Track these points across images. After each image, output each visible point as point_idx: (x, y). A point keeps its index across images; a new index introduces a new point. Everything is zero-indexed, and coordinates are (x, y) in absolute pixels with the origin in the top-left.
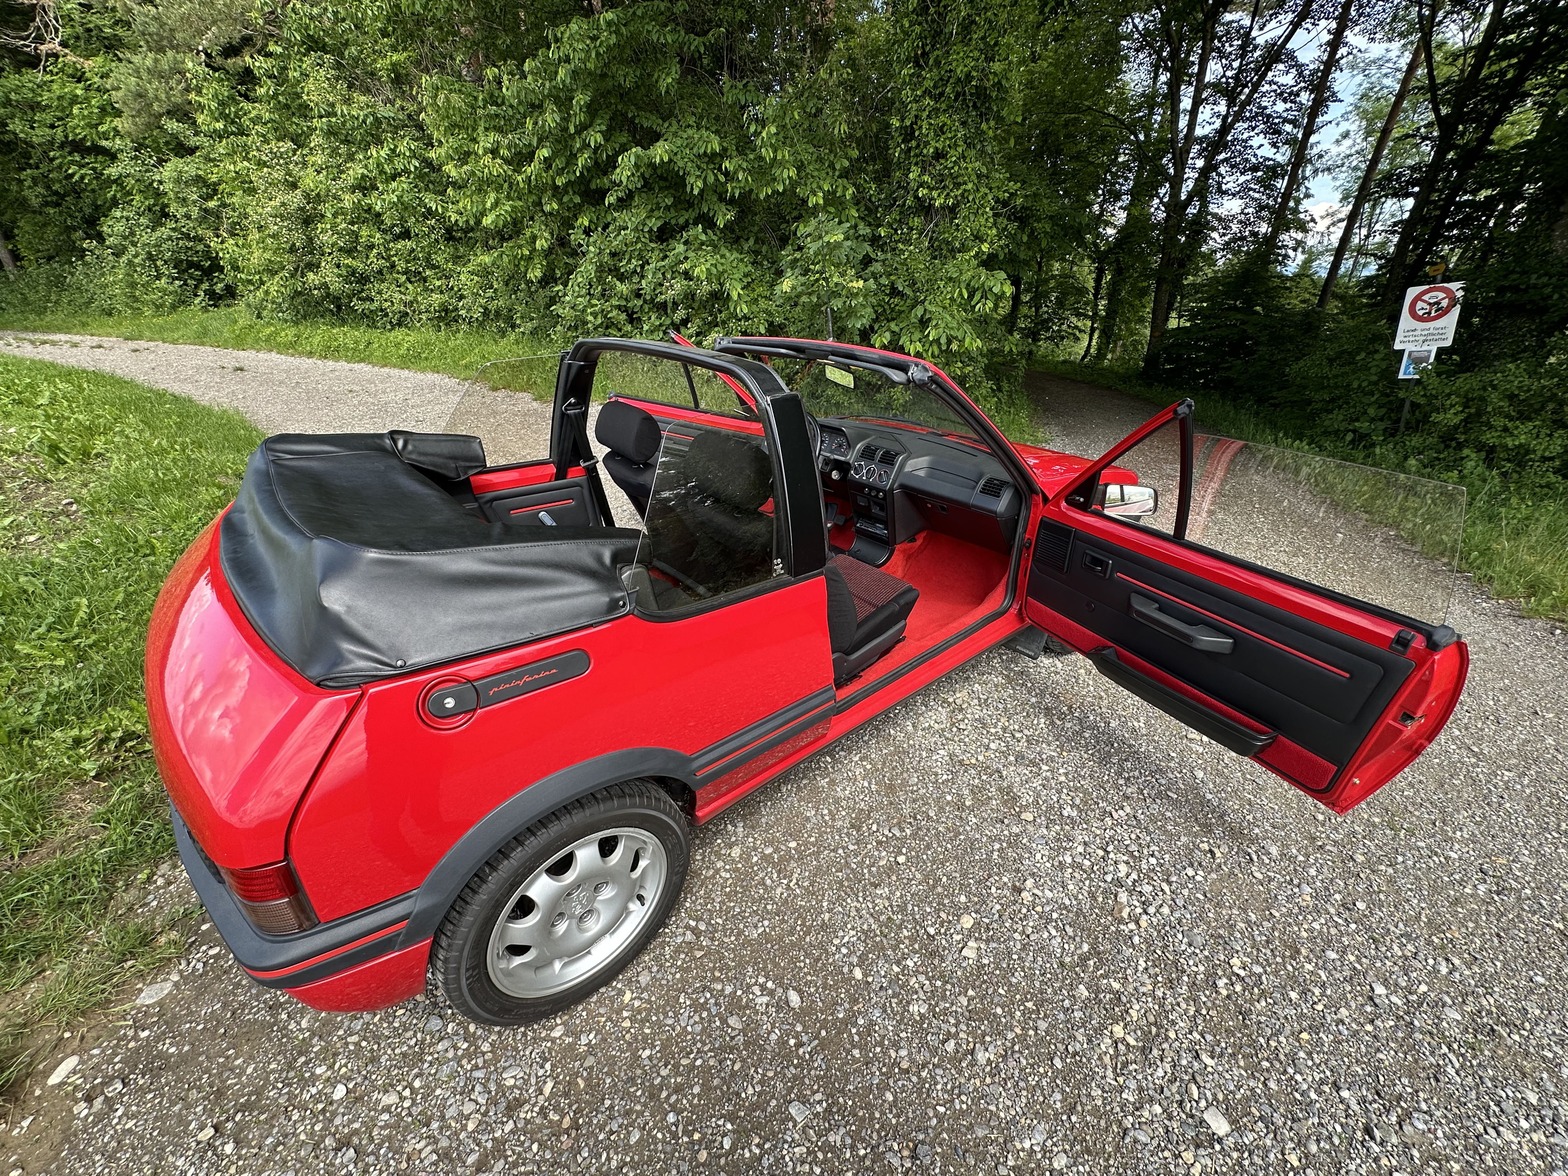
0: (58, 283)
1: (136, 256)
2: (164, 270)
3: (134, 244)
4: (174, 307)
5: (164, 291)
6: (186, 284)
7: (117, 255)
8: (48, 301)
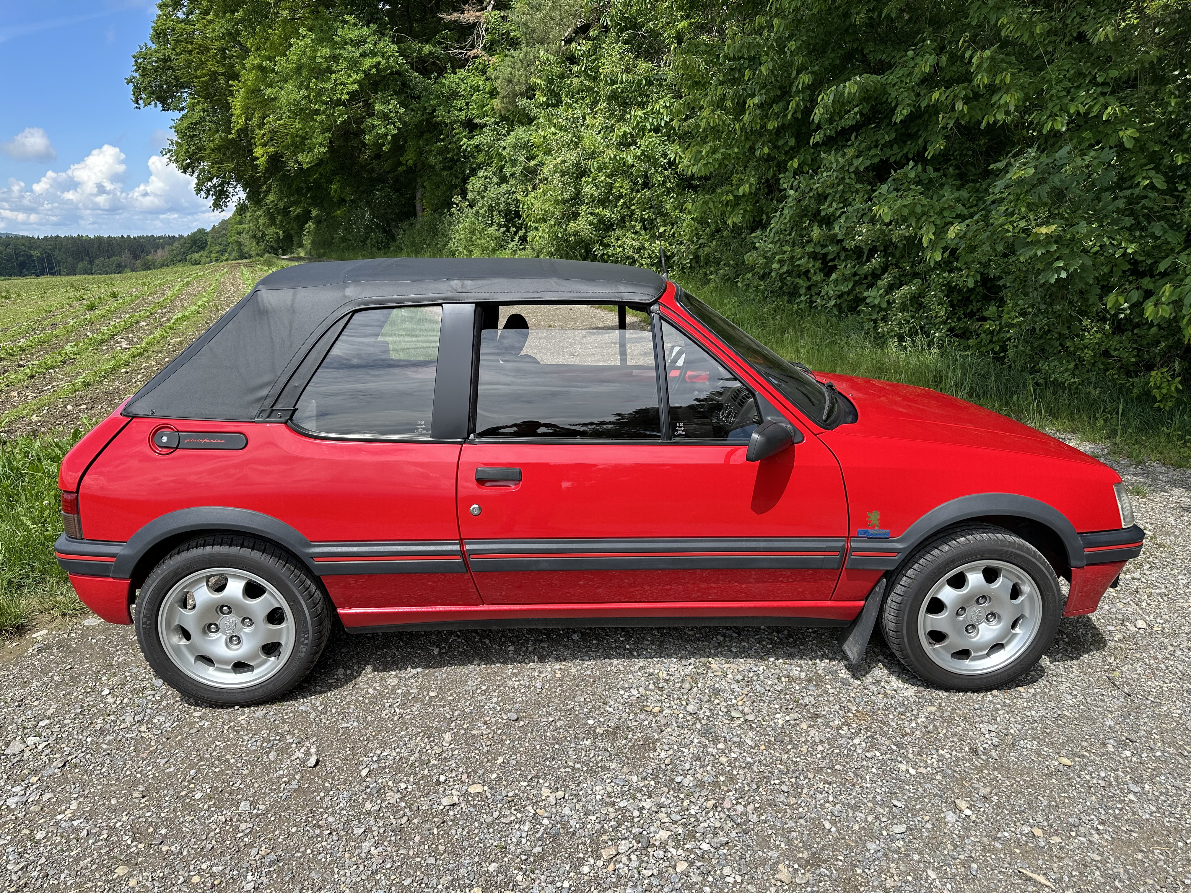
0: (434, 231)
1: (482, 207)
2: (496, 219)
3: (483, 197)
4: (494, 250)
5: (490, 236)
6: (508, 231)
7: (472, 207)
8: (425, 243)
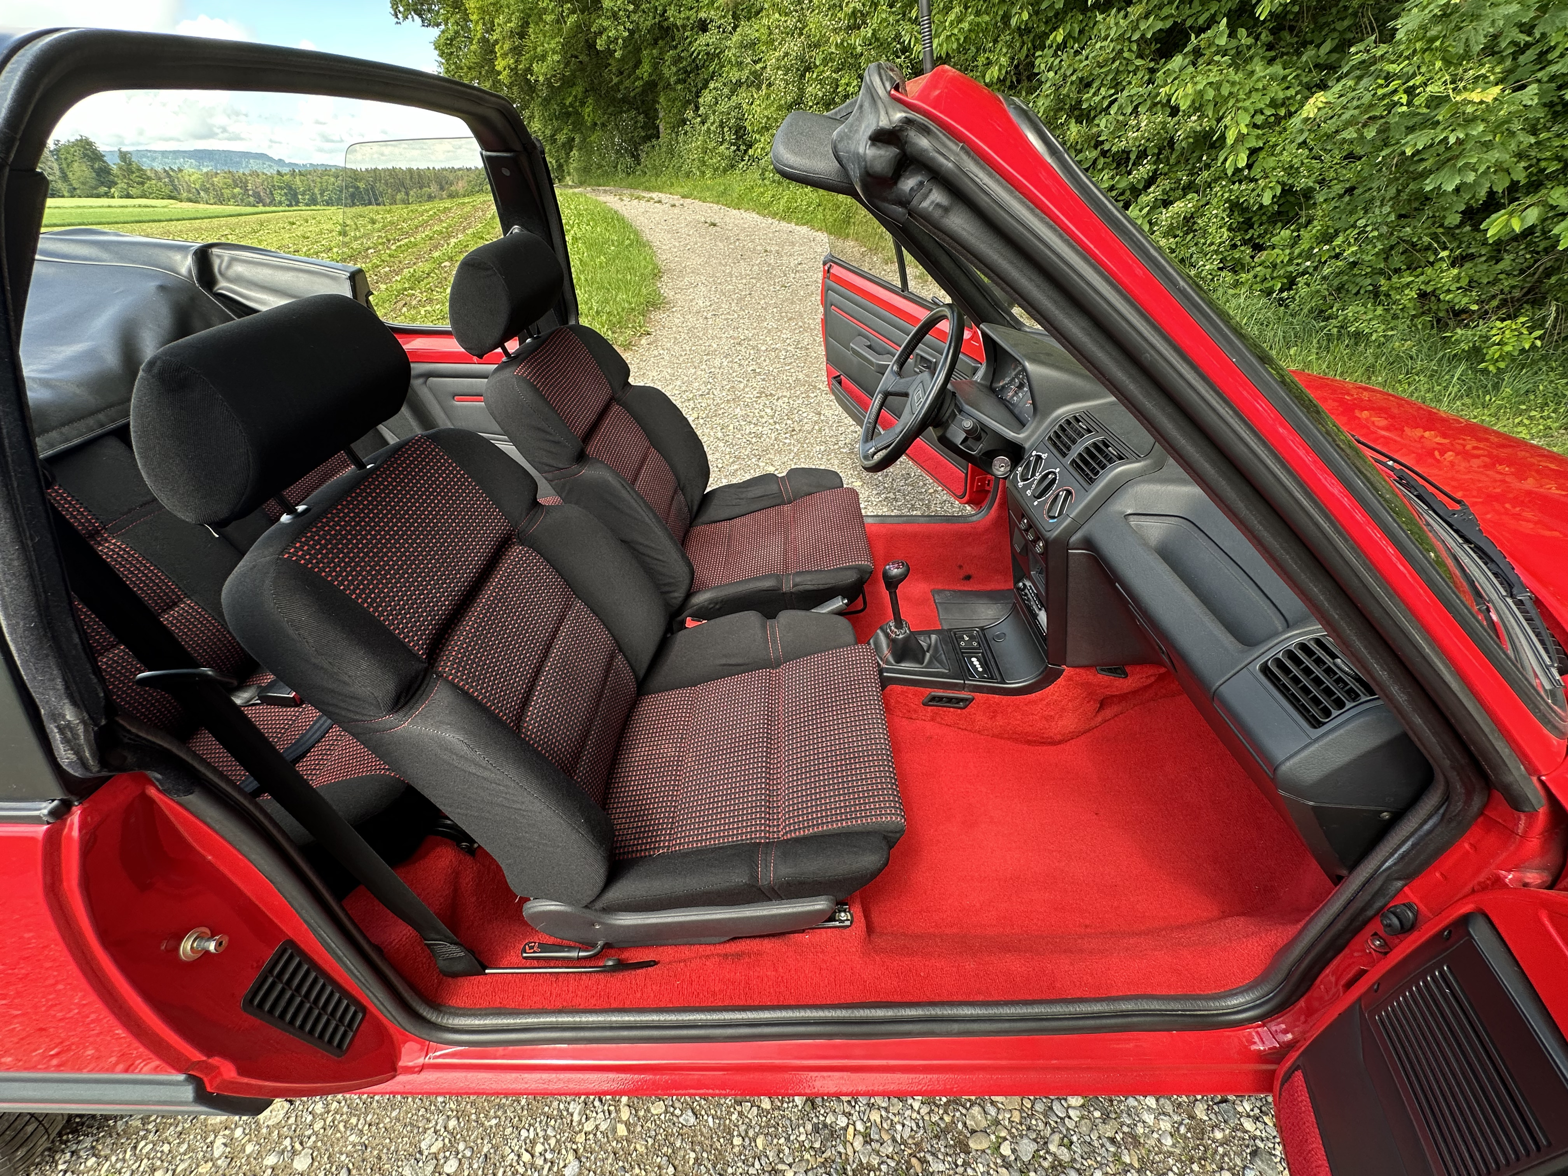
1: (712, 124)
2: (727, 137)
3: (714, 112)
4: (725, 171)
5: (721, 155)
6: (738, 149)
8: (664, 166)
